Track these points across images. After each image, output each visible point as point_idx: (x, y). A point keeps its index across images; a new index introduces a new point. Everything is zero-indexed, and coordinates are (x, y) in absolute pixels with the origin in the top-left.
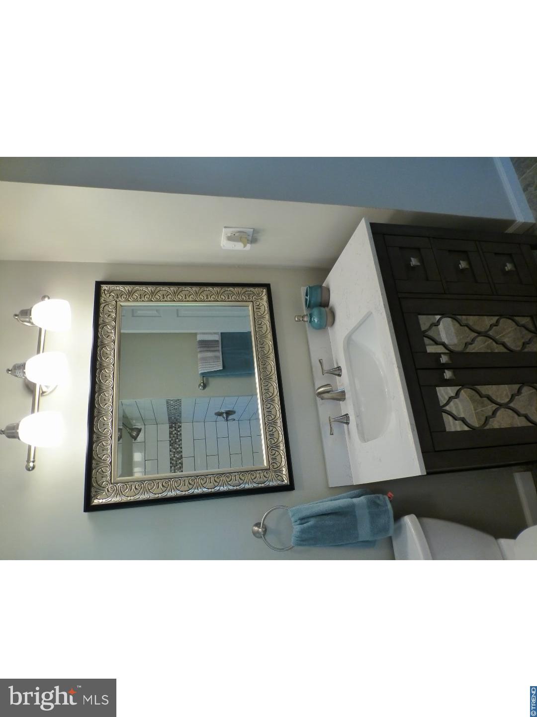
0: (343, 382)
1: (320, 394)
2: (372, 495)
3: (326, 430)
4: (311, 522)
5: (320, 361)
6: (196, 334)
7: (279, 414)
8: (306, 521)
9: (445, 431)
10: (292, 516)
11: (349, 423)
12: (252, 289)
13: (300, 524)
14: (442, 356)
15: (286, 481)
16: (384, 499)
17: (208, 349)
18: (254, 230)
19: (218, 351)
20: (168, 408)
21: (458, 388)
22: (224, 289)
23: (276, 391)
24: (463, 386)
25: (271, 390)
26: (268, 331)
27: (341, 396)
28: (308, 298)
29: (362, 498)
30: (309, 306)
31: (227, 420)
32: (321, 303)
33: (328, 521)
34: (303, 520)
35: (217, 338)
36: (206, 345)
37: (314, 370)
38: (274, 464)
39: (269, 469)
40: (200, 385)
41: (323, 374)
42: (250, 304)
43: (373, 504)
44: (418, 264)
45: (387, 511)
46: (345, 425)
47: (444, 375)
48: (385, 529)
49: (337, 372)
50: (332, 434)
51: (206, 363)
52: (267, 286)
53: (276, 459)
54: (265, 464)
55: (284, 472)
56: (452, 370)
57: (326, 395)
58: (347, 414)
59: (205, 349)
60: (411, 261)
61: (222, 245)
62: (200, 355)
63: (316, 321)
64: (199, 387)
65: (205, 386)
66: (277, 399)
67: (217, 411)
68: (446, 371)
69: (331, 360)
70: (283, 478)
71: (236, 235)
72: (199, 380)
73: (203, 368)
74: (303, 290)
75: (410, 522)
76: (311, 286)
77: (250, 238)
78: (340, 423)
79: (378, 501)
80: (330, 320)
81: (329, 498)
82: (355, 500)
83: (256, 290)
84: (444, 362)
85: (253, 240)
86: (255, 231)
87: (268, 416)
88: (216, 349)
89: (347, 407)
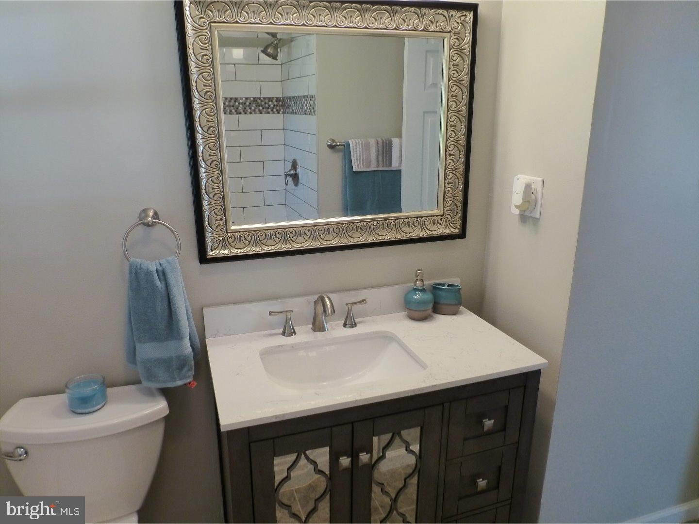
0: (336, 330)
1: (322, 300)
2: (193, 362)
3: (276, 306)
4: (159, 285)
5: (364, 300)
6: (400, 136)
7: (297, 246)
8: (162, 278)
9: (275, 456)
10: (168, 261)
11: (284, 335)
12: (460, 214)
13: (157, 271)
14: (369, 455)
15: (211, 254)
16: (189, 377)
17: (380, 152)
18: (537, 218)
19: (378, 166)
20: (304, 97)
21: (328, 472)
22: (461, 178)
23: (326, 244)
24: (331, 478)
25: (328, 237)
26: (404, 235)
27: (318, 327)
28: (446, 287)
29: (190, 349)
30: (435, 288)
31: (286, 175)
32: (438, 303)
33: (161, 307)
34: (163, 275)
35: (395, 165)
36: (386, 149)
37: (353, 292)
38: (233, 239)
39: (227, 232)
40: (333, 141)
41: (346, 304)
42: (440, 212)
43: (182, 363)
44: (486, 429)
45: (173, 379)
46: (281, 331)
47: (344, 456)
48: (151, 377)
49: (350, 323)
50: (270, 314)
51: (362, 149)
52: (462, 235)
53: (240, 241)
54: (233, 228)
55: (222, 251)
56: (350, 467)
57: (320, 308)
58: (295, 334)
59: (381, 149)
60: (490, 420)
61: (519, 176)
62: (372, 141)
63: (416, 297)
64: (331, 139)
65: (331, 147)
66: (316, 244)
67: (298, 162)
68: (350, 459)
69: (364, 314)
70: (215, 249)
71: (532, 195)
72: (340, 140)
73: (356, 145)
74: (455, 281)
75: (160, 407)
76: (461, 291)
77: (527, 214)
78: (284, 324)
79: (185, 369)
80: (416, 314)
81: (189, 308)
82: (187, 341)
83: (458, 220)
84: (361, 457)
85: (523, 218)
86: (536, 221)
87: (294, 233)
88: (381, 163)
89: (304, 335)
